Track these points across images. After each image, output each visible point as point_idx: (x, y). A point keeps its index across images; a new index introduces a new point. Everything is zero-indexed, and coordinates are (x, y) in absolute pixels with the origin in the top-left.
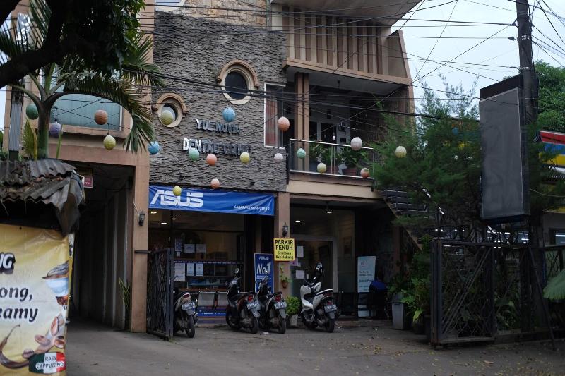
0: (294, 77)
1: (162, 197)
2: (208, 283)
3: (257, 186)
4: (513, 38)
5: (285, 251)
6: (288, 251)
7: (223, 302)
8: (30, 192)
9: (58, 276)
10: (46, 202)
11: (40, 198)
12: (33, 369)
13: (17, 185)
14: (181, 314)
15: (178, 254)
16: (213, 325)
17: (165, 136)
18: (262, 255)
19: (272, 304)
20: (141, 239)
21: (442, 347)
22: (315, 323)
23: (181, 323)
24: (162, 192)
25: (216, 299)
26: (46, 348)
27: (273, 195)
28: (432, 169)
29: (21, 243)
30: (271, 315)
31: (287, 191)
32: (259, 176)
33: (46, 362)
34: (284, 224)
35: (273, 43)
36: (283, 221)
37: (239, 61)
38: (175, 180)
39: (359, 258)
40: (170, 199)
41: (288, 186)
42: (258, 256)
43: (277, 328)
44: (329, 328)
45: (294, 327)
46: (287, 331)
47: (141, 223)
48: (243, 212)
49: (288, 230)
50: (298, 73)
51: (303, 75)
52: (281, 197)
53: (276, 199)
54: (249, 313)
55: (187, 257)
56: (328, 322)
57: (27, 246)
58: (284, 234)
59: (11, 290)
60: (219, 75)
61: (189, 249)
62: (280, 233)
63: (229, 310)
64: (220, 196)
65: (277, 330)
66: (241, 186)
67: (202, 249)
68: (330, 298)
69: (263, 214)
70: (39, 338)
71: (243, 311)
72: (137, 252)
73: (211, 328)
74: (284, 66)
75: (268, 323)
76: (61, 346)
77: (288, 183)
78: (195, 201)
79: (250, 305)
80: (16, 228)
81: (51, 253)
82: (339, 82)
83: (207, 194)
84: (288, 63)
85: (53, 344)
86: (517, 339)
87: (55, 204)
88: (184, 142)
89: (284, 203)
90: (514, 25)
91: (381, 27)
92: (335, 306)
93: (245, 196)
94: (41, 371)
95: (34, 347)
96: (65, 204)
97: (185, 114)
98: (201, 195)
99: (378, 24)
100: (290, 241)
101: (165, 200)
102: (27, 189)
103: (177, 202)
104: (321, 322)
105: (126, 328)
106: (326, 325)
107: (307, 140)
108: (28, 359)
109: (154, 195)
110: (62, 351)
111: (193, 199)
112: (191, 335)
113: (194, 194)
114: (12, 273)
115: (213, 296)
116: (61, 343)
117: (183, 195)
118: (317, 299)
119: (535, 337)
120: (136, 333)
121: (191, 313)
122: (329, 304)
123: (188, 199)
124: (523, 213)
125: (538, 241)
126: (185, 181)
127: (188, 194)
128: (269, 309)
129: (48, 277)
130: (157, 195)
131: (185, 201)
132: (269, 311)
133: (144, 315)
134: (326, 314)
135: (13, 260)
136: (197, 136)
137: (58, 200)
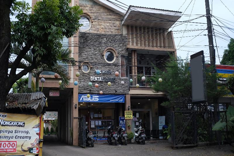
0: (131, 52)
1: (84, 98)
2: (104, 128)
3: (118, 92)
4: (205, 35)
5: (129, 115)
6: (130, 115)
7: (107, 135)
8: (28, 106)
9: (36, 127)
10: (32, 108)
11: (30, 107)
12: (30, 152)
13: (25, 103)
14: (89, 139)
15: (92, 118)
16: (103, 143)
17: (84, 76)
18: (122, 117)
19: (122, 135)
20: (75, 113)
21: (176, 148)
22: (139, 141)
23: (90, 142)
24: (84, 96)
25: (104, 134)
26: (34, 146)
27: (124, 95)
28: (172, 85)
29: (27, 119)
30: (122, 139)
31: (129, 93)
32: (118, 88)
33: (33, 150)
34: (128, 106)
35: (123, 40)
36: (128, 104)
37: (110, 48)
38: (88, 92)
39: (159, 117)
40: (87, 98)
41: (129, 92)
42: (120, 118)
43: (124, 143)
44: (143, 143)
45: (133, 143)
46: (127, 144)
47: (76, 108)
48: (113, 102)
49: (130, 108)
50: (132, 50)
51: (134, 51)
52: (127, 96)
53: (125, 97)
54: (114, 138)
55: (95, 119)
56: (143, 141)
57: (28, 120)
58: (129, 110)
59: (24, 131)
60: (103, 53)
61: (96, 116)
62: (127, 109)
63: (108, 137)
64: (104, 97)
65: (124, 144)
66: (112, 92)
67: (101, 116)
68: (143, 132)
69: (121, 102)
70: (32, 144)
71: (112, 138)
72: (74, 118)
73: (102, 144)
74: (127, 48)
75: (121, 142)
76: (38, 146)
77: (129, 91)
78: (96, 99)
79: (114, 135)
80: (25, 115)
81: (35, 121)
82: (148, 52)
83: (100, 96)
84: (128, 47)
85: (35, 145)
86: (207, 145)
87: (34, 108)
88: (91, 78)
89: (128, 98)
90: (207, 29)
91: (164, 30)
92: (145, 135)
93: (114, 96)
94: (32, 153)
95: (30, 146)
96: (37, 108)
97: (91, 68)
98: (98, 96)
99: (164, 29)
100: (131, 112)
101: (85, 99)
102: (28, 104)
103: (89, 100)
104: (140, 141)
105: (71, 144)
106: (142, 142)
107: (136, 74)
108: (29, 149)
109: (81, 97)
110: (38, 147)
111: (95, 98)
112: (93, 146)
113: (95, 96)
114: (24, 127)
115: (103, 133)
116: (37, 145)
117: (92, 97)
118: (139, 132)
119: (215, 144)
120: (75, 146)
121: (92, 138)
122: (143, 134)
123: (93, 98)
124: (204, 100)
125: (216, 109)
126: (92, 92)
127: (93, 96)
128: (121, 136)
129: (34, 128)
130: (82, 97)
131: (92, 99)
132: (121, 137)
133: (77, 140)
134: (142, 138)
135: (24, 123)
136: (96, 76)
137: (35, 107)
